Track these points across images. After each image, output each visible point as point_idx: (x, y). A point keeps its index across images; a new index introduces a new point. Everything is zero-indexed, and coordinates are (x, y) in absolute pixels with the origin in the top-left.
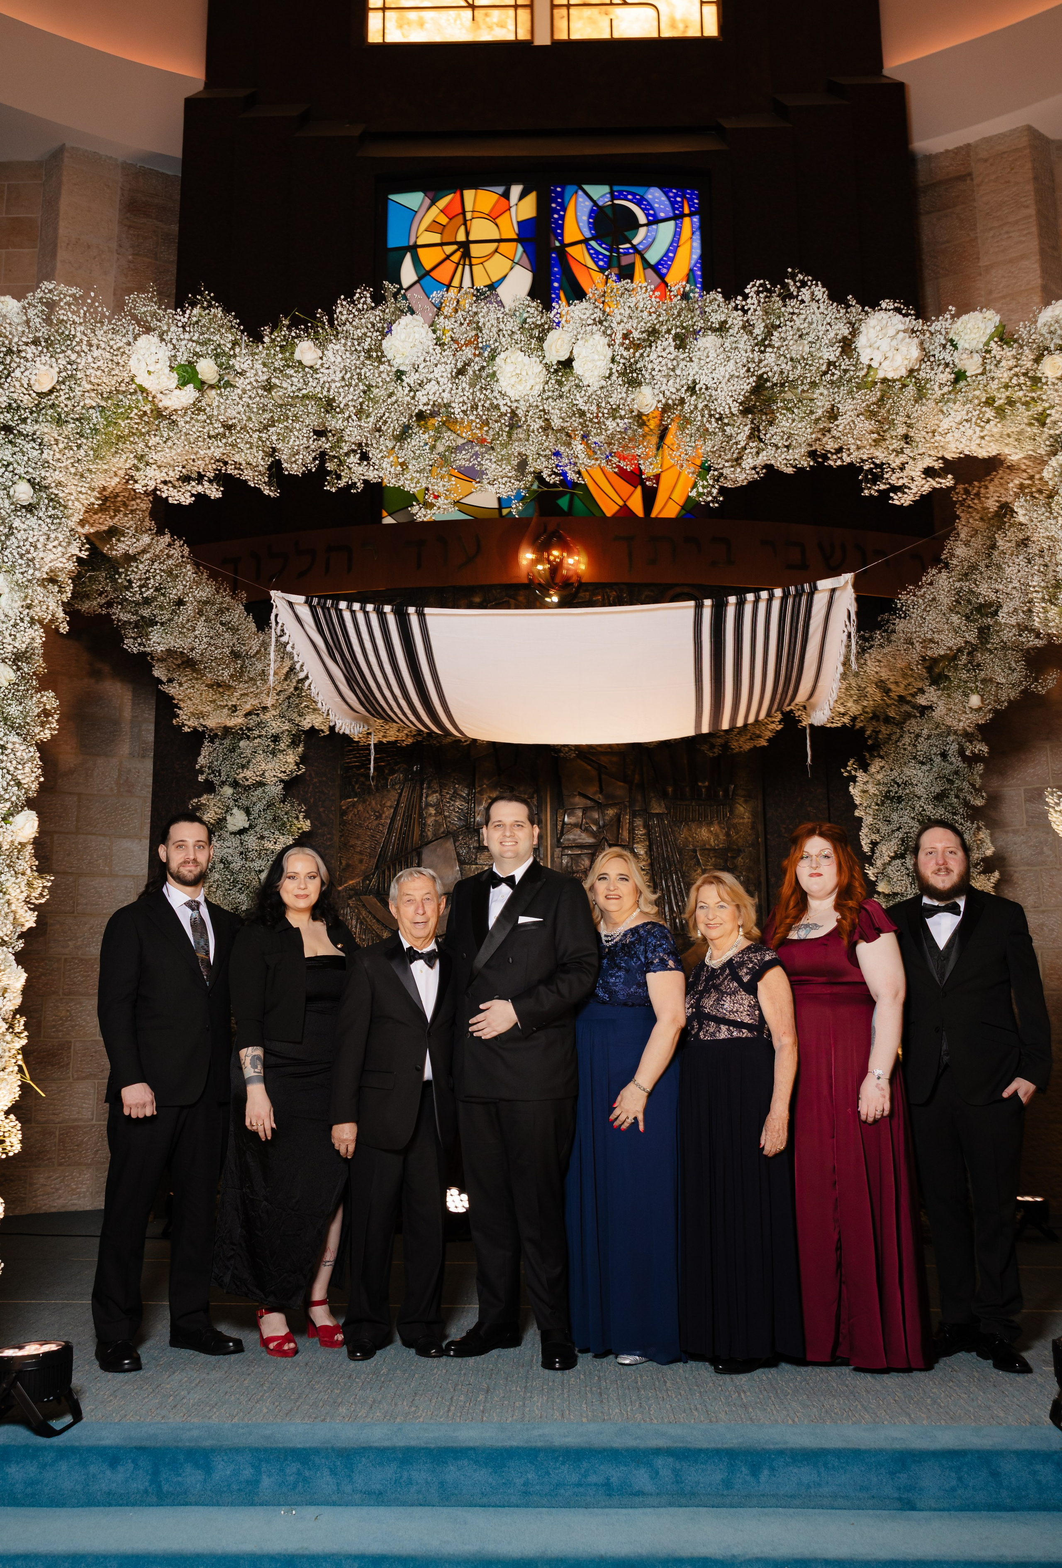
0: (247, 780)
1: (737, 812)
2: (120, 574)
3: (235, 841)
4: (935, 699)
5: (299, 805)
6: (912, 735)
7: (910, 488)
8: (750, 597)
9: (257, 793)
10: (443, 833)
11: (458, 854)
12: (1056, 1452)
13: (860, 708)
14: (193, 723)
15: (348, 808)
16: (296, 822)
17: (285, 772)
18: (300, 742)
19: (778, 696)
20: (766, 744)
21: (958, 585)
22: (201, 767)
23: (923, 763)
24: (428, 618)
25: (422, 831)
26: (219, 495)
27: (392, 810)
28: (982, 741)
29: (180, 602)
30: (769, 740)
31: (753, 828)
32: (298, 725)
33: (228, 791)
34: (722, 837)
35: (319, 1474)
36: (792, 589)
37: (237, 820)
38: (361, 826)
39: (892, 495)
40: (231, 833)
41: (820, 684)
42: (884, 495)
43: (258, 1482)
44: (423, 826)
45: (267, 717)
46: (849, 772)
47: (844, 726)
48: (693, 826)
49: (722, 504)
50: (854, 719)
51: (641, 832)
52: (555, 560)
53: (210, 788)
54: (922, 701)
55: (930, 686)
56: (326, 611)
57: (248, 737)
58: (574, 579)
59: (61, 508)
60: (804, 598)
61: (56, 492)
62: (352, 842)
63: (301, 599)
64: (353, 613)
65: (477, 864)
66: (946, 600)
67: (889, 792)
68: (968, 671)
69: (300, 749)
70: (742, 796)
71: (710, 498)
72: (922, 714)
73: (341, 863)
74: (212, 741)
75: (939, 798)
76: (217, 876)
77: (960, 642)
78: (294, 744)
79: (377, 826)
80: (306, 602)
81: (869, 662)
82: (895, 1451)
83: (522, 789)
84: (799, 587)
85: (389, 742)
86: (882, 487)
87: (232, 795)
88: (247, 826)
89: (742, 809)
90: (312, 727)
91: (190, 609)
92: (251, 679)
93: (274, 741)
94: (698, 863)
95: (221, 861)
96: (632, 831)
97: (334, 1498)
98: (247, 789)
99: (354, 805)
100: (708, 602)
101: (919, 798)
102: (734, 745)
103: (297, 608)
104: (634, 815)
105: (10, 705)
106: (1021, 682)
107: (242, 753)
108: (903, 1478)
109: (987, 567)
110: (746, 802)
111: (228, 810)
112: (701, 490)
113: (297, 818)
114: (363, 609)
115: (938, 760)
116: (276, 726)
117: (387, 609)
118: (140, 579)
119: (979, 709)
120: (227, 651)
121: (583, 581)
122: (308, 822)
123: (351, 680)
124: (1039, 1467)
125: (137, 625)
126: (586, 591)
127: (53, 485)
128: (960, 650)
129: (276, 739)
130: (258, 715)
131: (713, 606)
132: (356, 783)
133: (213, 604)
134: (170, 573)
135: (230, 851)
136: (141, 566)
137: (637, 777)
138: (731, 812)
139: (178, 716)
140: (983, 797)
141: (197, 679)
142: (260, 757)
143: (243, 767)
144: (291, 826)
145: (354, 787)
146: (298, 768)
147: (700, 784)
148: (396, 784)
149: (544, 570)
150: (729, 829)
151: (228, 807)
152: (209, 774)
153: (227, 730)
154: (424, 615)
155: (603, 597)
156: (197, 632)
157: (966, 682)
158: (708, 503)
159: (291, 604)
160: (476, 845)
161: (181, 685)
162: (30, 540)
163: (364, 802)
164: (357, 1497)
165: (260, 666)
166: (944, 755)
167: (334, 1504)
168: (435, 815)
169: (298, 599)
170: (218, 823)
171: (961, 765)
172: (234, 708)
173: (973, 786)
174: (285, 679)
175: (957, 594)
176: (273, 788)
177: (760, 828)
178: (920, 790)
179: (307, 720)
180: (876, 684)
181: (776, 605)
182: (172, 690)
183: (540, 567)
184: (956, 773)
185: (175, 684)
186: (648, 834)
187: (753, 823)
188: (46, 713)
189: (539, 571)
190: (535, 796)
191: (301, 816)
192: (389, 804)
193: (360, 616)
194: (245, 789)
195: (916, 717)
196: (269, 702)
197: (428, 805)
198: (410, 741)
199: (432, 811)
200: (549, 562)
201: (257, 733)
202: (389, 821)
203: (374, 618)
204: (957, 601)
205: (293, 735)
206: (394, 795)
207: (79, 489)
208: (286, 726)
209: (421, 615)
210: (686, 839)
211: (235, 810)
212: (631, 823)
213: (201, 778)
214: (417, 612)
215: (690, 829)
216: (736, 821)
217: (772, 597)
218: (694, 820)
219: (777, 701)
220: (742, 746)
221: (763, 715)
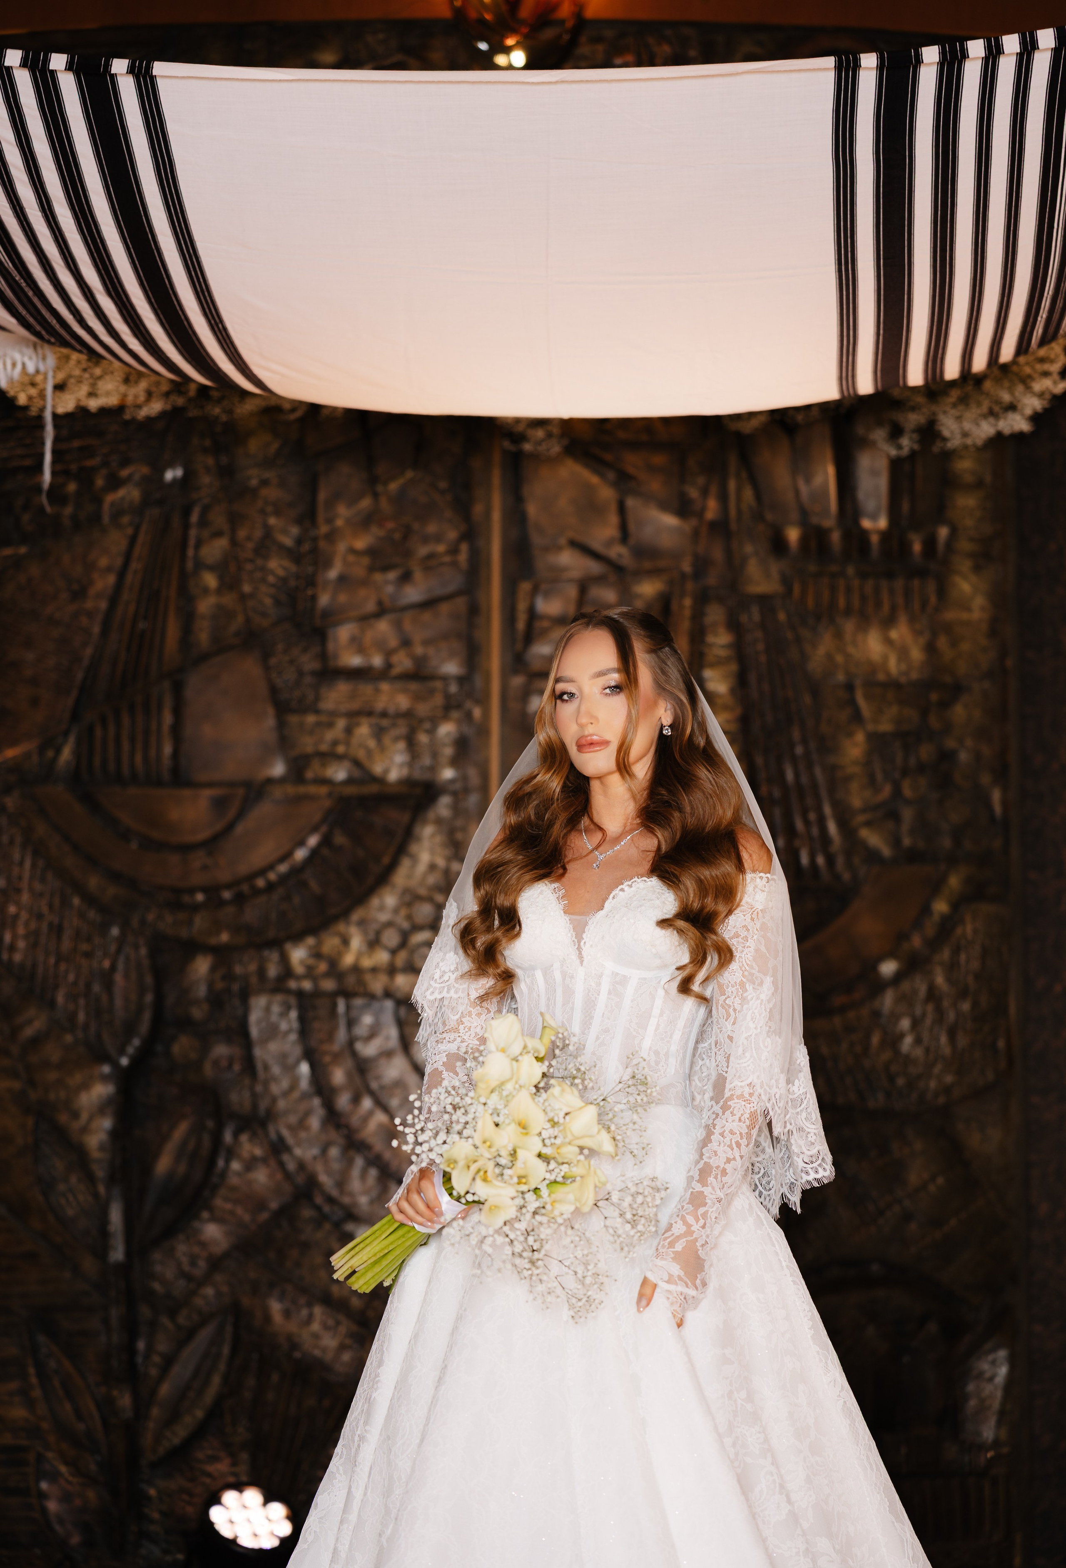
1: (955, 593)
8: (976, 48)
10: (235, 635)
11: (273, 688)
24: (160, 88)
25: (186, 631)
27: (111, 579)
30: (1035, 418)
31: (993, 631)
34: (917, 654)
38: (34, 614)
44: (188, 618)
48: (849, 626)
51: (719, 639)
65: (317, 712)
70: (969, 556)
79: (77, 615)
83: (432, 528)
85: (104, 411)
89: (966, 586)
94: (857, 717)
96: (697, 636)
99: (19, 563)
100: (869, 61)
110: (977, 568)
117: (58, 62)
126: (597, 40)
131: (880, 68)
137: (710, 503)
138: (942, 592)
148: (123, 513)
150: (935, 635)
154: (153, 78)
160: (315, 665)
163: (42, 556)
168: (219, 591)
177: (1009, 632)
186: (738, 646)
187: (994, 620)
192: (103, 562)
197: (200, 565)
198: (156, 407)
199: (211, 580)
202: (103, 605)
203: (24, 85)
206: (117, 540)
209: (146, 81)
210: (829, 657)
212: (698, 615)
214: (131, 71)
215: (839, 635)
216: (950, 615)
217: (1029, 48)
218: (848, 612)
219: (1043, 314)
220: (965, 435)
221: (1007, 352)
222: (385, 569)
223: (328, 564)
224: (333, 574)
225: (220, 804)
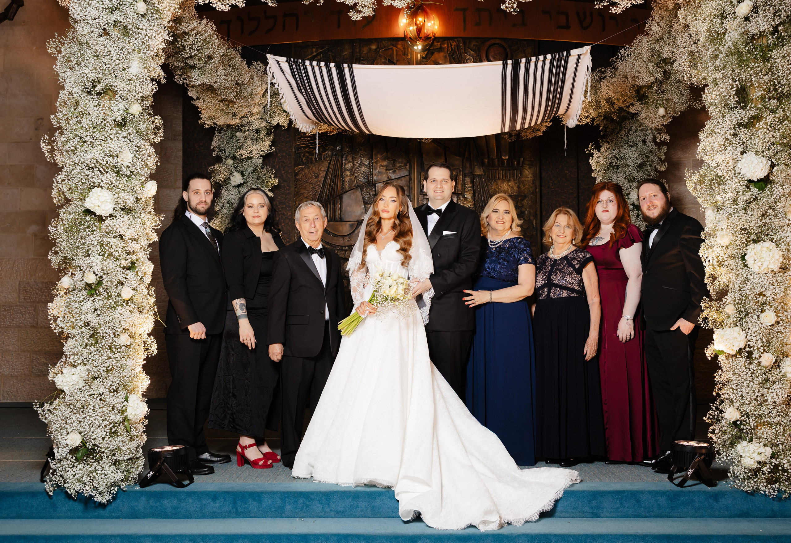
0: (242, 156)
1: (524, 174)
2: (178, 42)
3: (235, 191)
4: (640, 109)
5: (272, 170)
6: (626, 130)
7: (620, 5)
8: (533, 59)
9: (247, 163)
10: (355, 186)
11: (363, 198)
12: (668, 491)
13: (597, 114)
14: (210, 123)
15: (299, 171)
16: (270, 180)
17: (263, 151)
18: (271, 133)
19: (548, 112)
20: (541, 134)
21: (653, 46)
22: (214, 147)
23: (632, 146)
24: (354, 69)
25: (343, 185)
26: (244, 5)
27: (325, 173)
28: (667, 133)
29: (210, 58)
30: (543, 132)
31: (533, 183)
32: (270, 123)
33: (230, 162)
34: (515, 188)
35: (313, 503)
36: (557, 54)
37: (237, 179)
38: (307, 182)
39: (611, 8)
40: (233, 187)
41: (571, 105)
42: (607, 8)
43: (284, 507)
44: (343, 181)
45: (252, 119)
46: (590, 151)
47: (587, 124)
48: (499, 182)
49: (518, 13)
50: (593, 120)
51: (469, 185)
52: (420, 24)
53: (219, 160)
54: (632, 110)
55: (637, 101)
56: (298, 66)
57: (241, 131)
58: (431, 35)
59: (159, 14)
60: (563, 60)
61: (158, 6)
62: (302, 192)
63: (284, 59)
64: (313, 67)
66: (646, 55)
67: (612, 163)
68: (658, 94)
69: (271, 137)
70: (528, 165)
71: (512, 10)
72: (633, 118)
73: (296, 203)
74: (220, 133)
75: (640, 166)
76: (225, 211)
77: (652, 79)
78: (268, 134)
79: (317, 182)
80: (287, 61)
81: (603, 87)
82: (590, 491)
83: (400, 160)
84: (561, 53)
85: (322, 133)
86: (606, 4)
87: (234, 163)
88: (242, 182)
89: (527, 172)
90: (278, 124)
91: (216, 61)
92: (245, 97)
93: (257, 133)
95: (228, 203)
96: (464, 185)
97: (321, 514)
98: (242, 161)
99: (302, 170)
100: (510, 62)
101: (629, 166)
102: (523, 134)
103: (281, 63)
104: (465, 176)
105: (139, 124)
106: (687, 102)
107: (238, 140)
108: (594, 503)
109: (668, 38)
110: (530, 168)
111: (231, 173)
112: (507, 5)
113: (271, 177)
114: (318, 65)
115: (641, 144)
116: (258, 124)
117: (332, 65)
118: (190, 45)
119: (664, 116)
120: (234, 83)
121: (436, 36)
122: (277, 180)
123: (309, 104)
124: (659, 498)
125: (182, 68)
126: (438, 42)
127: (157, 3)
128: (653, 83)
129: (258, 131)
130: (247, 117)
131: (512, 64)
132: (304, 157)
133: (226, 56)
134: (205, 40)
135: (233, 197)
136: (191, 38)
137: (466, 153)
138: (521, 174)
139: (201, 118)
140: (665, 165)
141: (213, 97)
142: (249, 142)
143: (240, 148)
144: (267, 182)
145: (302, 159)
146: (271, 148)
147: (503, 158)
148: (327, 157)
149: (414, 30)
150: (520, 184)
151: (231, 171)
152: (218, 152)
153: (229, 126)
155: (448, 45)
156: (218, 73)
157: (658, 100)
158: (511, 12)
159: (278, 62)
160: (374, 193)
161: (204, 101)
162: (149, 35)
163: (308, 168)
164: (332, 513)
165: (249, 90)
166: (644, 142)
167: (321, 517)
168: (350, 176)
169: (282, 60)
170: (225, 180)
171: (654, 147)
172: (234, 115)
173: (660, 159)
174: (263, 97)
175: (652, 51)
176: (257, 160)
177: (538, 183)
178: (629, 162)
179: (275, 120)
180: (606, 100)
181: (548, 63)
182: (198, 104)
183: (411, 28)
184: (651, 152)
185: (201, 101)
186: (473, 187)
187: (534, 180)
188: (158, 128)
189: (410, 31)
190: (408, 164)
191: (273, 177)
192: (323, 169)
193: (317, 69)
194: (240, 161)
195: (629, 119)
196: (255, 110)
197: (345, 170)
198: (335, 132)
199: (348, 173)
200: (416, 24)
201: (247, 128)
202: (323, 179)
203: (324, 70)
204: (652, 56)
205: (268, 129)
206: (326, 164)
207: (171, 5)
208: (264, 124)
209: (351, 68)
210: (495, 189)
211: (235, 173)
212: (463, 180)
213: (214, 154)
214: (348, 67)
215: (497, 184)
216: (523, 179)
217: (545, 59)
218: (499, 179)
219: (547, 114)
220: (527, 136)
221: (539, 122)
222: (389, 170)
223: (376, 169)
224: (377, 171)
225: (352, 226)
